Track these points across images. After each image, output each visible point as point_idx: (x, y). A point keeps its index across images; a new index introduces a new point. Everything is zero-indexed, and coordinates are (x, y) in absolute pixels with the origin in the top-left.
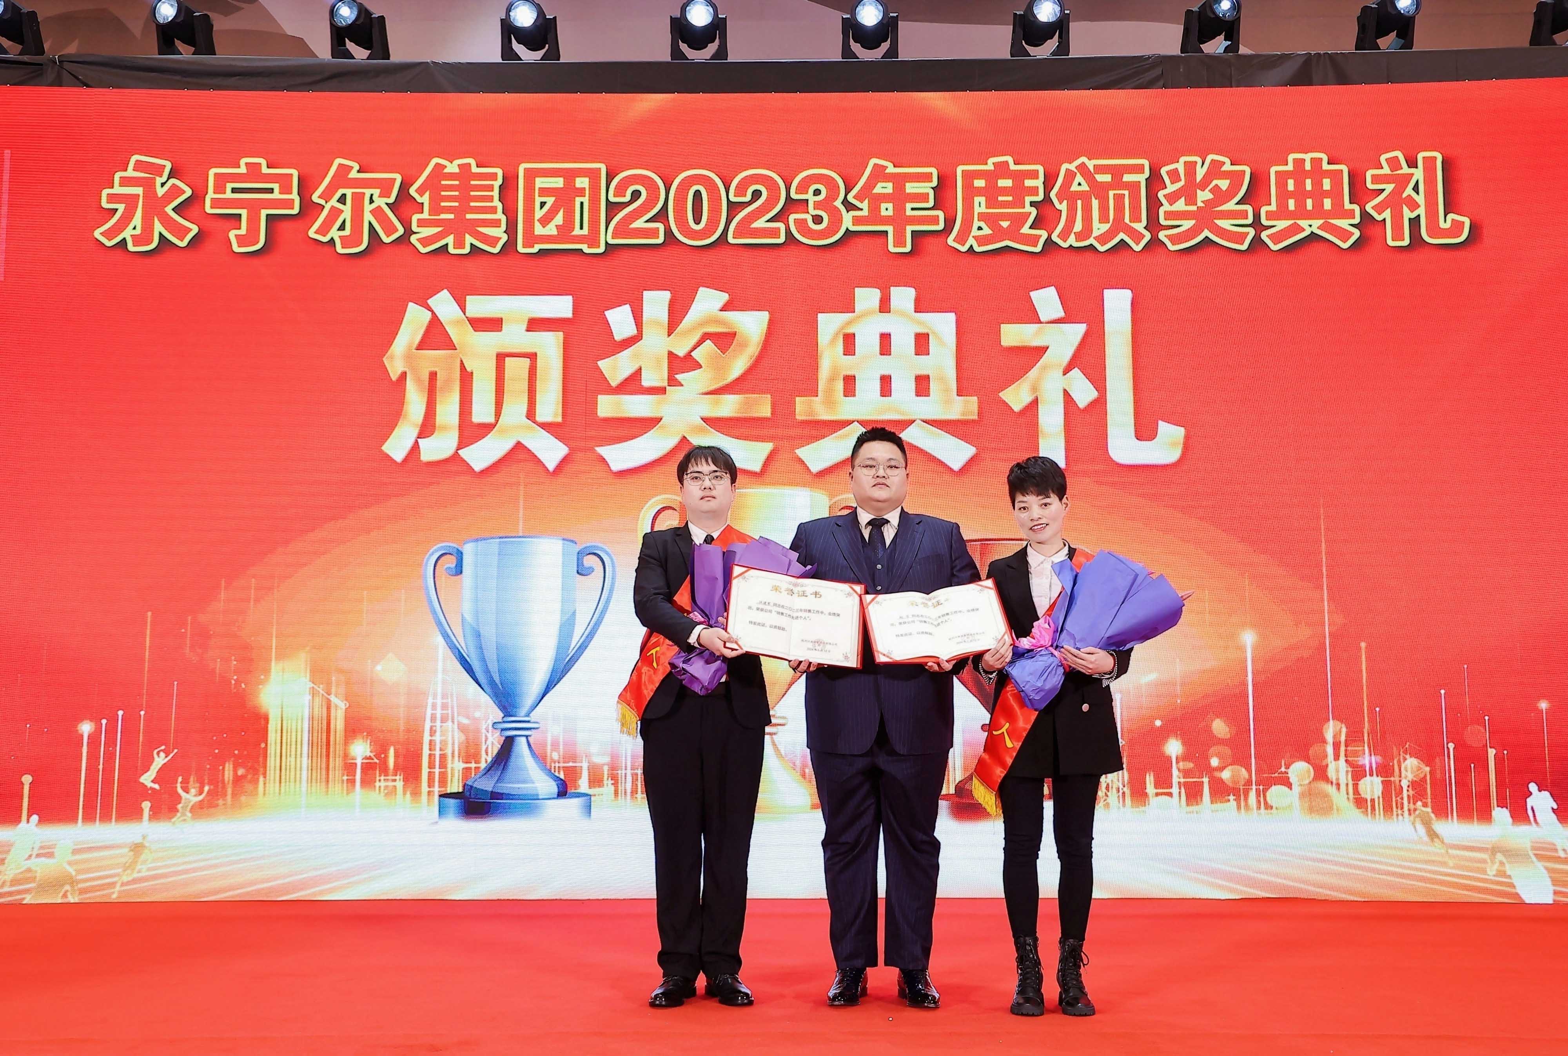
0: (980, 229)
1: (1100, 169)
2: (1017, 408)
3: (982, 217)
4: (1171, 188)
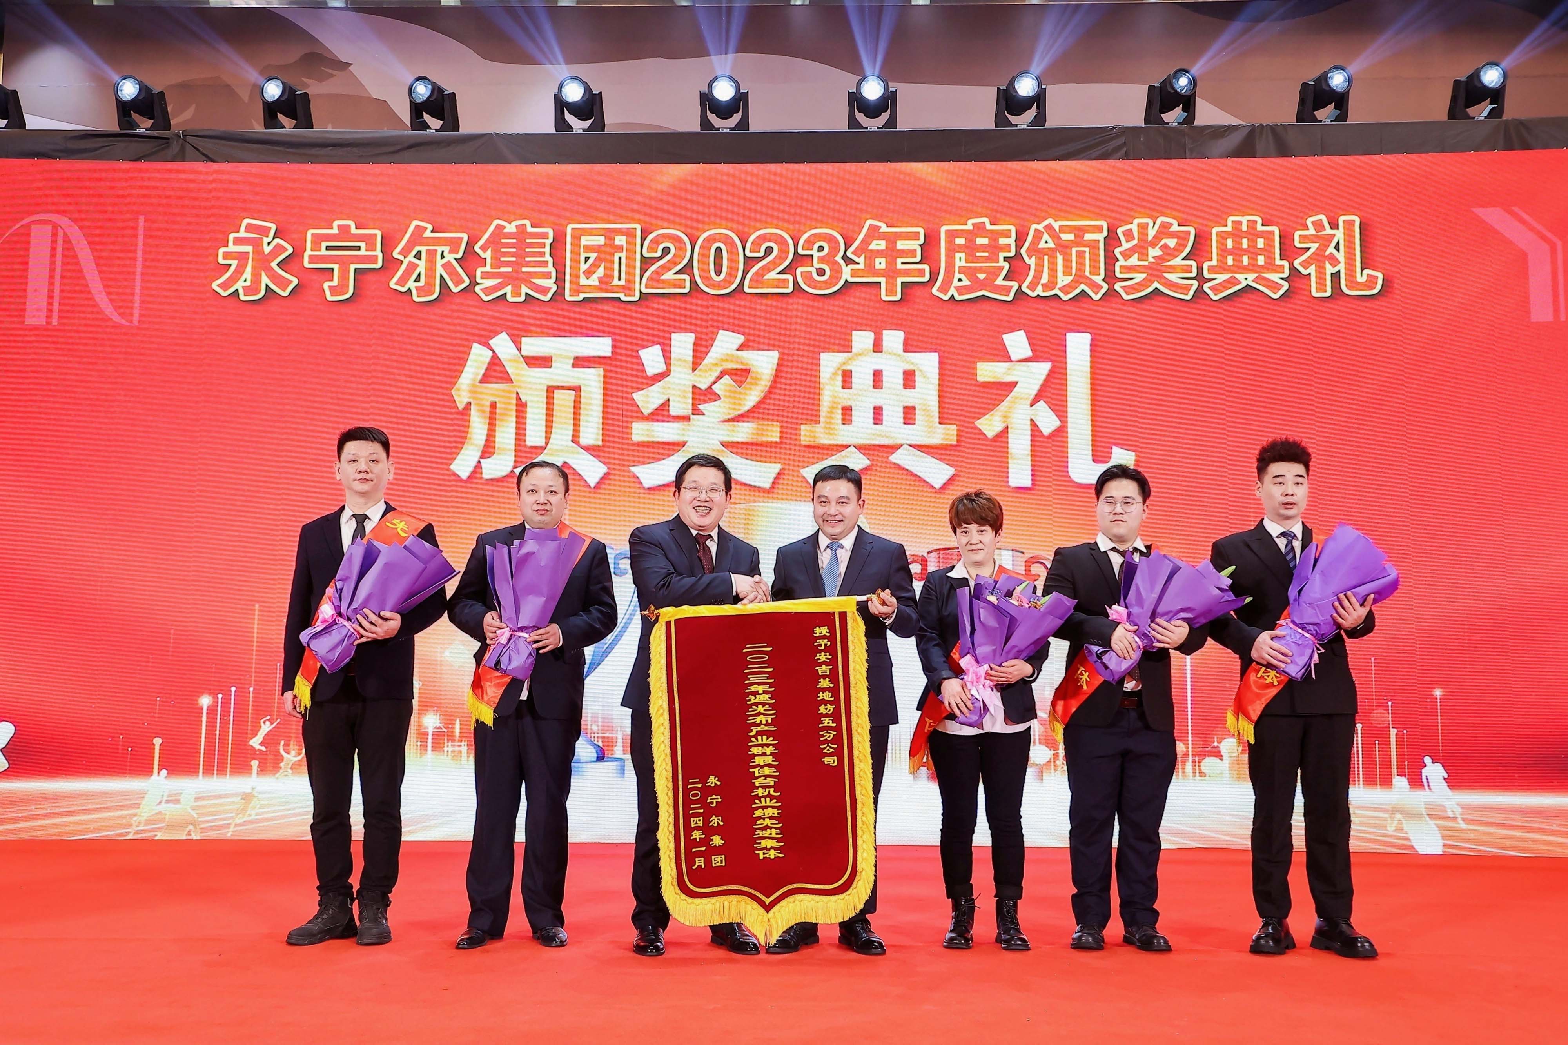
0: (960, 280)
1: (1065, 229)
2: (990, 434)
3: (962, 270)
4: (1126, 245)
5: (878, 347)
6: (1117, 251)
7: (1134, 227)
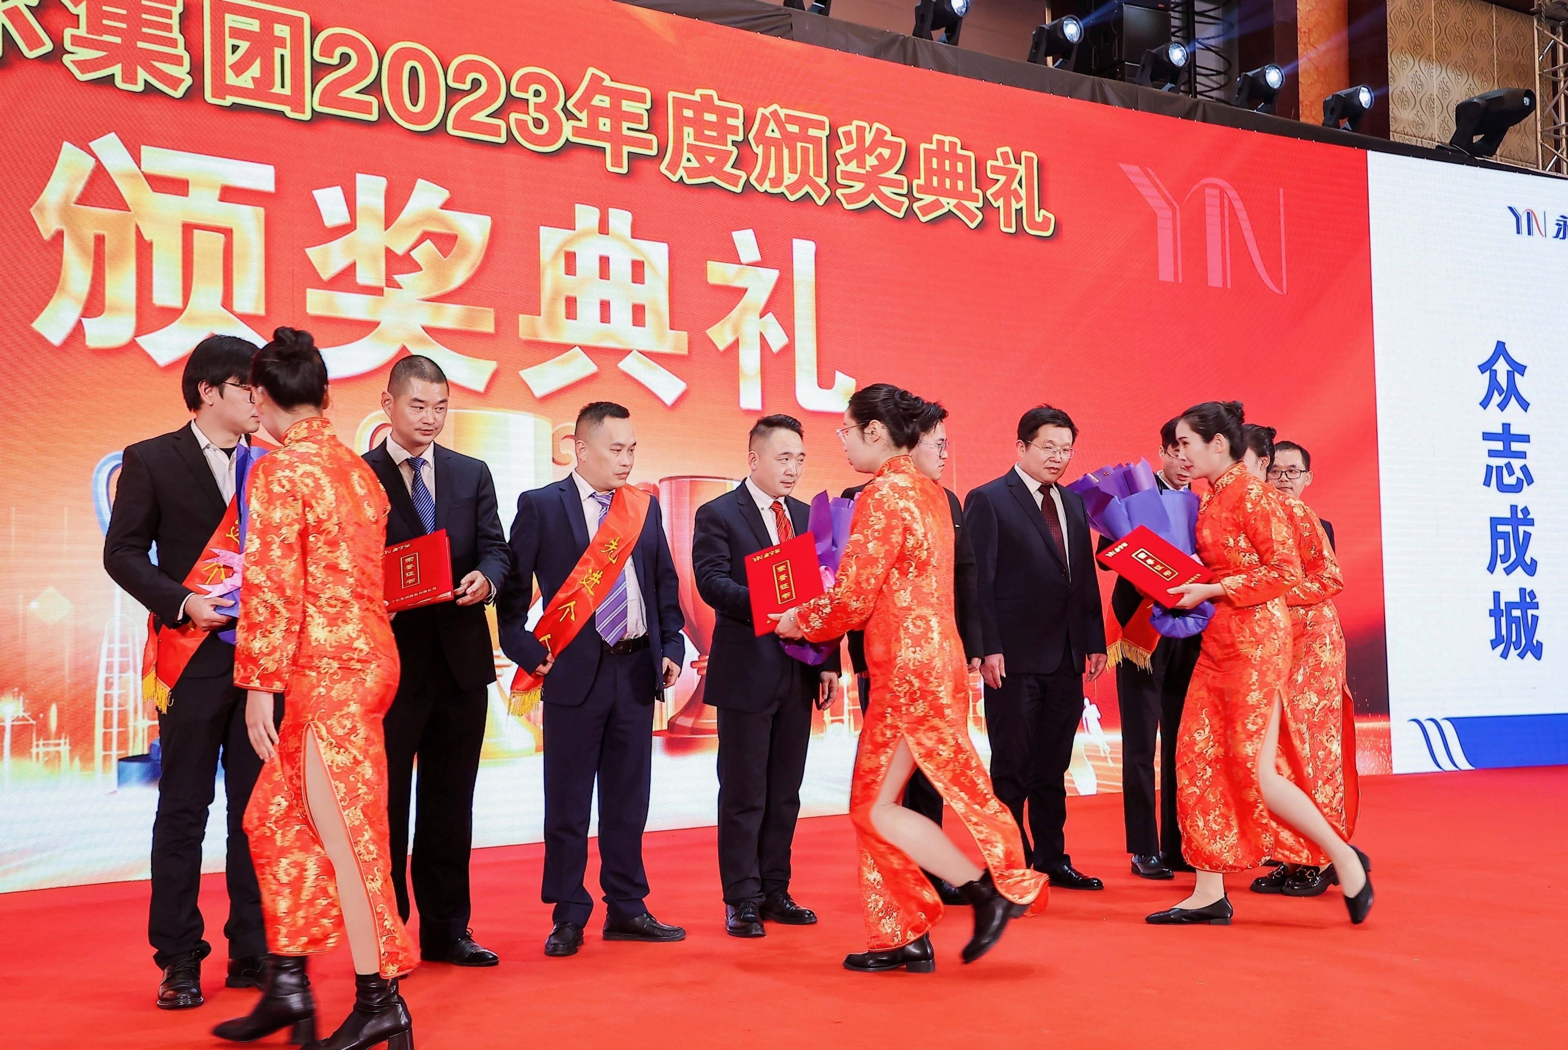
0: (689, 160)
1: (791, 119)
2: (721, 347)
3: (692, 148)
4: (847, 149)
5: (603, 228)
6: (838, 153)
7: (852, 129)
